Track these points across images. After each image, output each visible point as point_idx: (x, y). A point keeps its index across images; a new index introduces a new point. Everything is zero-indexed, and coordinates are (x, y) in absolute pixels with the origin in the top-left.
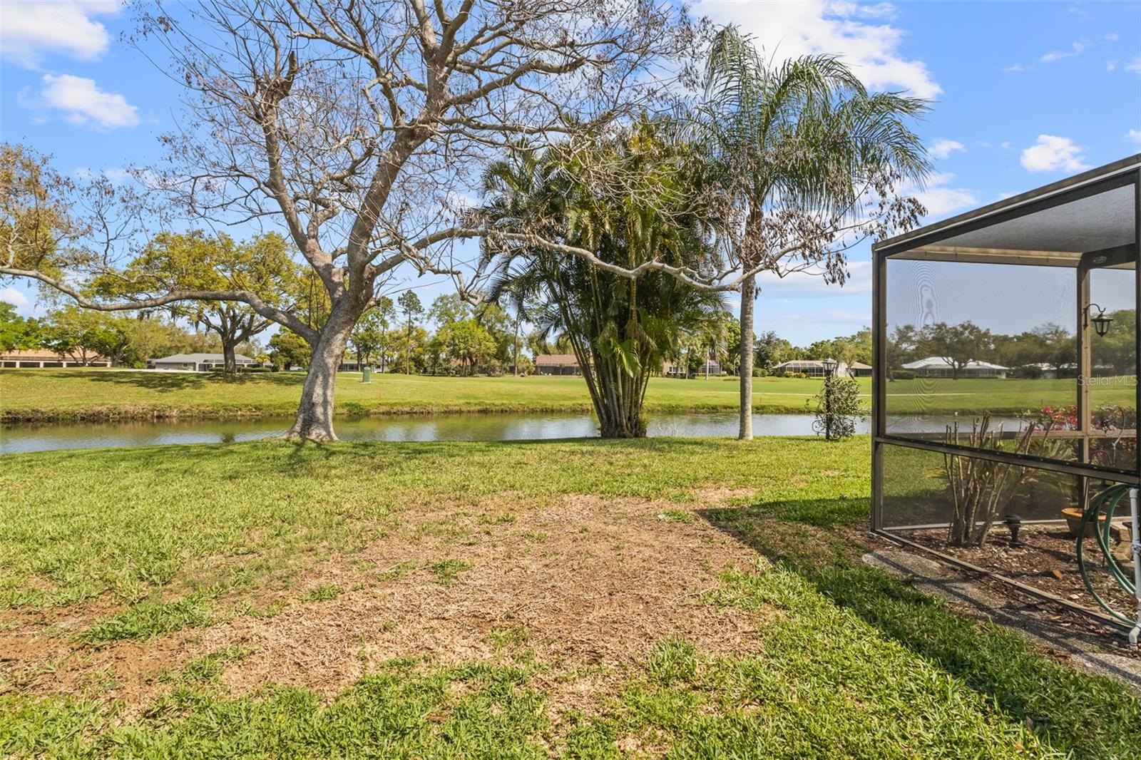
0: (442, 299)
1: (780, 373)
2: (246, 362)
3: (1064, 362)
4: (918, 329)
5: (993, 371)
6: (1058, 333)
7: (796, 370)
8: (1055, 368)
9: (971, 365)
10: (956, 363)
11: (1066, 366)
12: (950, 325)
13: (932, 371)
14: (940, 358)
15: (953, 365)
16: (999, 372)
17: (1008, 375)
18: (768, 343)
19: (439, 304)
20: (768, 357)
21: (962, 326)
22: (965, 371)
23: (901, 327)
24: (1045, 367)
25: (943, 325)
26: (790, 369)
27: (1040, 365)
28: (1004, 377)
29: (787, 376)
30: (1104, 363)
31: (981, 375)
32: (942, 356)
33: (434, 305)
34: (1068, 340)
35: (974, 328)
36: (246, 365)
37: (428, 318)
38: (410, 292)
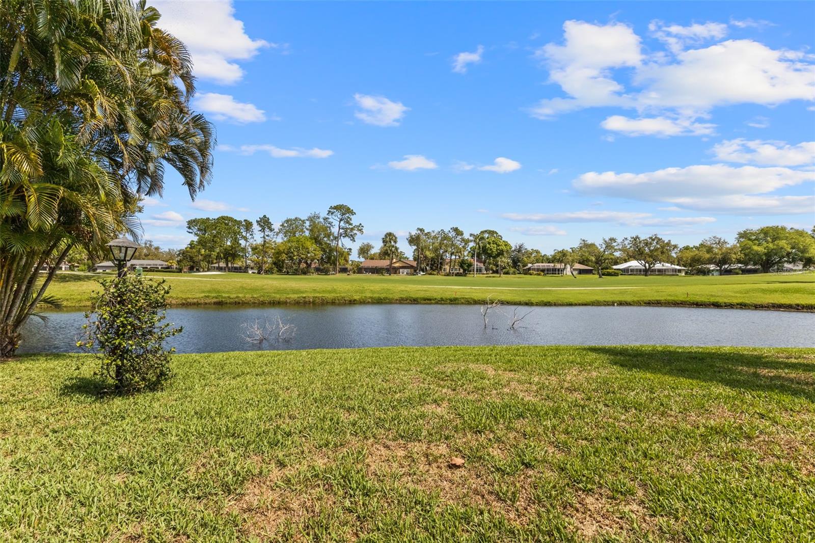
0: (287, 221)
1: (527, 272)
2: (160, 265)
3: (725, 264)
4: (619, 240)
5: (675, 270)
6: (721, 243)
7: (538, 270)
8: (719, 268)
9: (658, 266)
10: (647, 265)
11: (726, 266)
12: (642, 238)
13: (632, 270)
14: (636, 261)
15: (645, 266)
16: (680, 271)
17: (686, 273)
18: (519, 251)
19: (286, 225)
20: (519, 261)
21: (651, 238)
22: (654, 271)
23: (607, 239)
24: (712, 267)
25: (637, 237)
26: (534, 269)
27: (708, 266)
28: (683, 274)
29: (531, 274)
30: (755, 264)
31: (667, 273)
32: (637, 260)
33: (282, 225)
34: (727, 248)
35: (659, 239)
36: (160, 267)
37: (277, 235)
38: (265, 216)
